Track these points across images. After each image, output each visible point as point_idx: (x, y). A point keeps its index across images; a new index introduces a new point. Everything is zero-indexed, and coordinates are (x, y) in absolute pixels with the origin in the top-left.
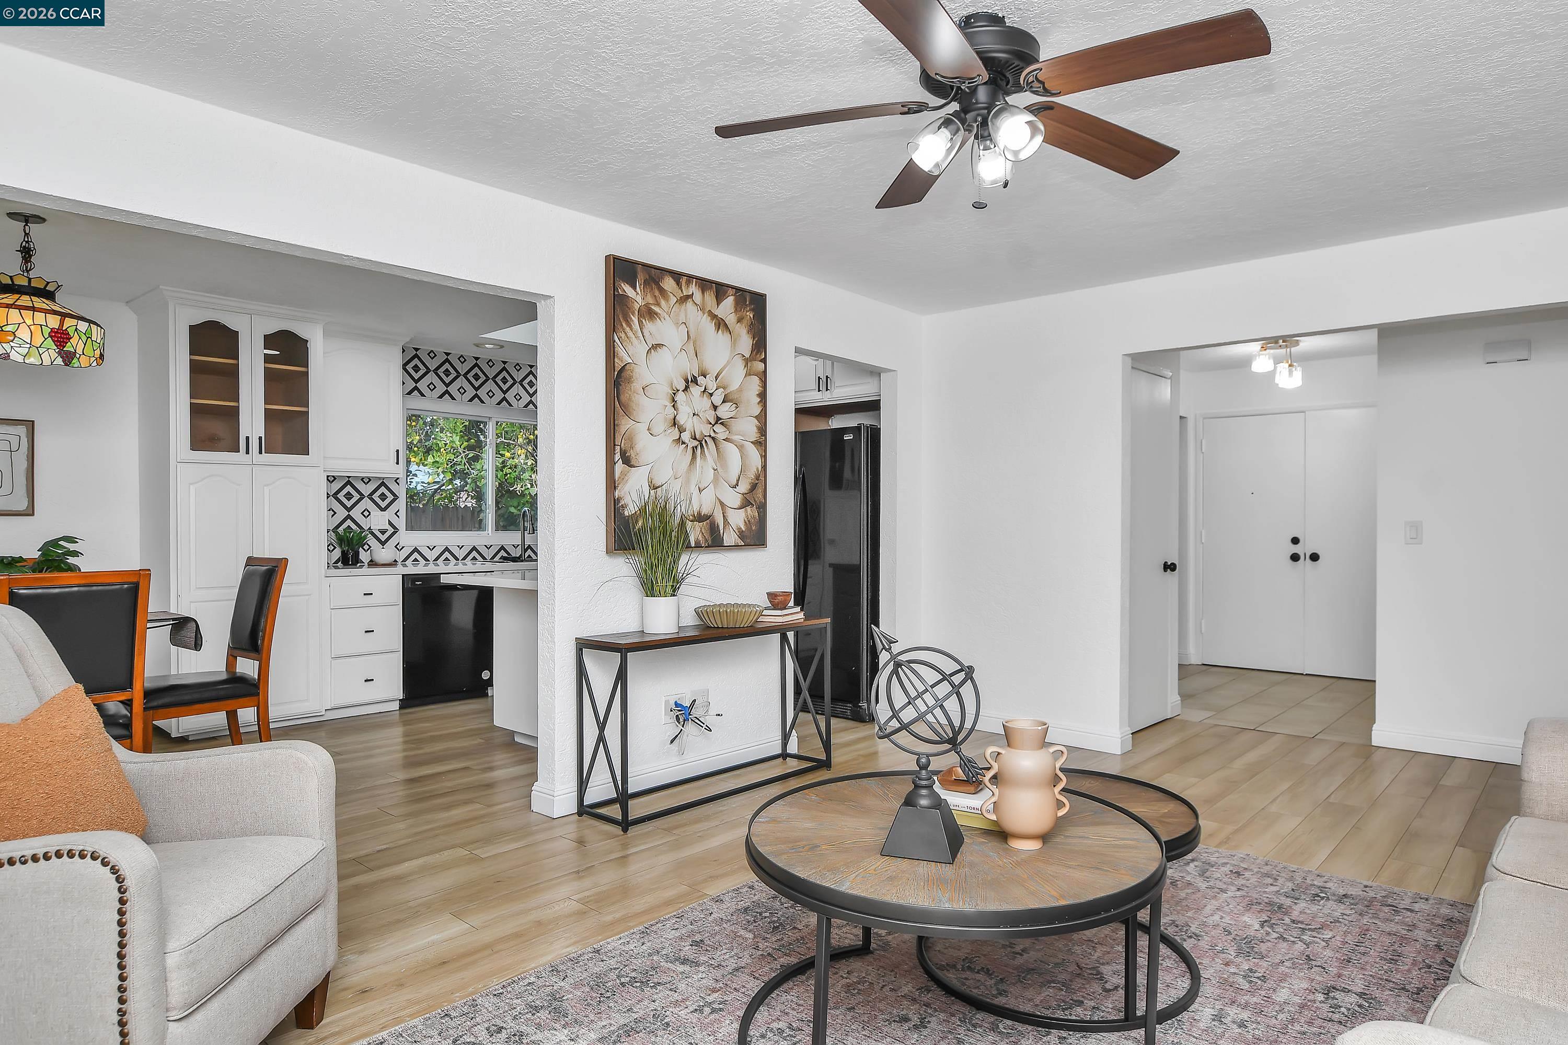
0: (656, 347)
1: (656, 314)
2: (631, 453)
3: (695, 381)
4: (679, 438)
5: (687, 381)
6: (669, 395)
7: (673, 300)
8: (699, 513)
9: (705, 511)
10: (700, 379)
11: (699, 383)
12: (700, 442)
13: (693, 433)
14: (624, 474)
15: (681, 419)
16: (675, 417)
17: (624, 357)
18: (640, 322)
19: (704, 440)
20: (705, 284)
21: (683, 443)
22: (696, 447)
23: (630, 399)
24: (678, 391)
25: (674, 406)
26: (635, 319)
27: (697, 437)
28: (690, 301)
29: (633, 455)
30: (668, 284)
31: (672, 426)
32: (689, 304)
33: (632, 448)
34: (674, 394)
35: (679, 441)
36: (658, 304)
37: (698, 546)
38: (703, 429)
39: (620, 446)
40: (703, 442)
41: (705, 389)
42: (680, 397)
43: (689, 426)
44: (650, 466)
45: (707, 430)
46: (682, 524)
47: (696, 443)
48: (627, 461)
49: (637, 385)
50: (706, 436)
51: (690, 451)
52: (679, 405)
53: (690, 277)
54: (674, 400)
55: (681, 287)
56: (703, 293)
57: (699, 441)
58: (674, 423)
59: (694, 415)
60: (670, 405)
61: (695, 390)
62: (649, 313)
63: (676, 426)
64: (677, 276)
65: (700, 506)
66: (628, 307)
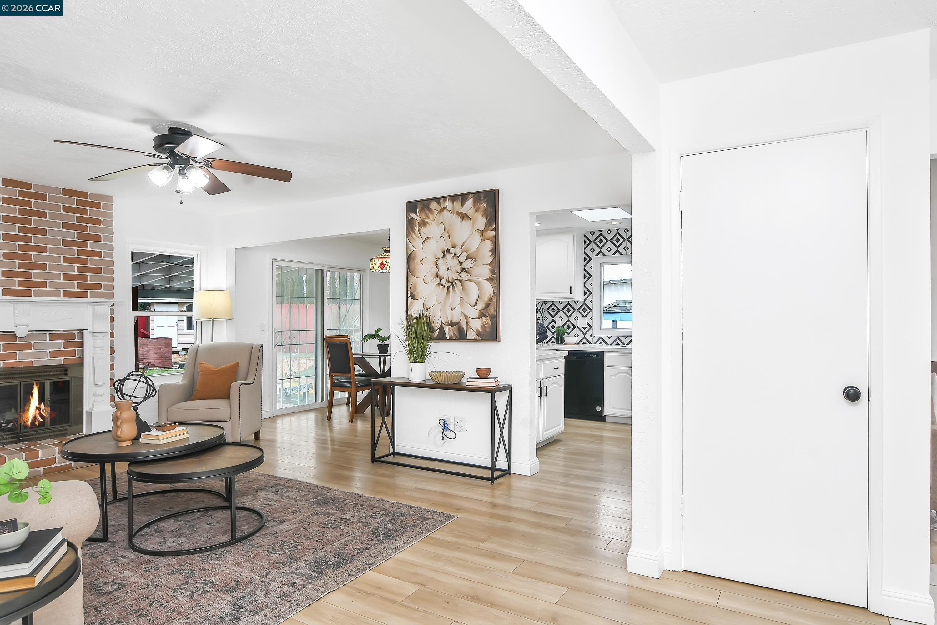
0: (426, 239)
1: (427, 223)
2: (414, 293)
3: (448, 251)
4: (440, 283)
5: (444, 252)
6: (434, 261)
7: (436, 212)
8: (451, 322)
9: (455, 320)
10: (452, 250)
11: (451, 252)
12: (452, 284)
13: (448, 279)
14: (412, 303)
15: (441, 273)
16: (437, 272)
17: (411, 248)
18: (419, 229)
19: (454, 282)
20: (453, 198)
21: (442, 285)
22: (450, 286)
23: (414, 267)
24: (439, 258)
25: (436, 267)
26: (416, 229)
27: (450, 281)
28: (445, 211)
29: (416, 294)
30: (434, 205)
31: (436, 277)
32: (445, 212)
33: (415, 290)
34: (437, 261)
35: (440, 284)
36: (428, 218)
37: (451, 339)
38: (453, 276)
39: (410, 290)
40: (454, 283)
41: (455, 254)
42: (440, 262)
43: (445, 277)
44: (424, 298)
45: (456, 276)
46: (441, 327)
47: (449, 284)
48: (413, 297)
49: (418, 260)
50: (455, 280)
51: (446, 289)
52: (439, 266)
53: (445, 198)
54: (437, 264)
55: (440, 205)
56: (453, 203)
57: (451, 283)
58: (437, 275)
59: (448, 269)
60: (434, 267)
61: (449, 256)
62: (424, 223)
63: (438, 277)
64: (437, 200)
65: (452, 317)
66: (412, 224)
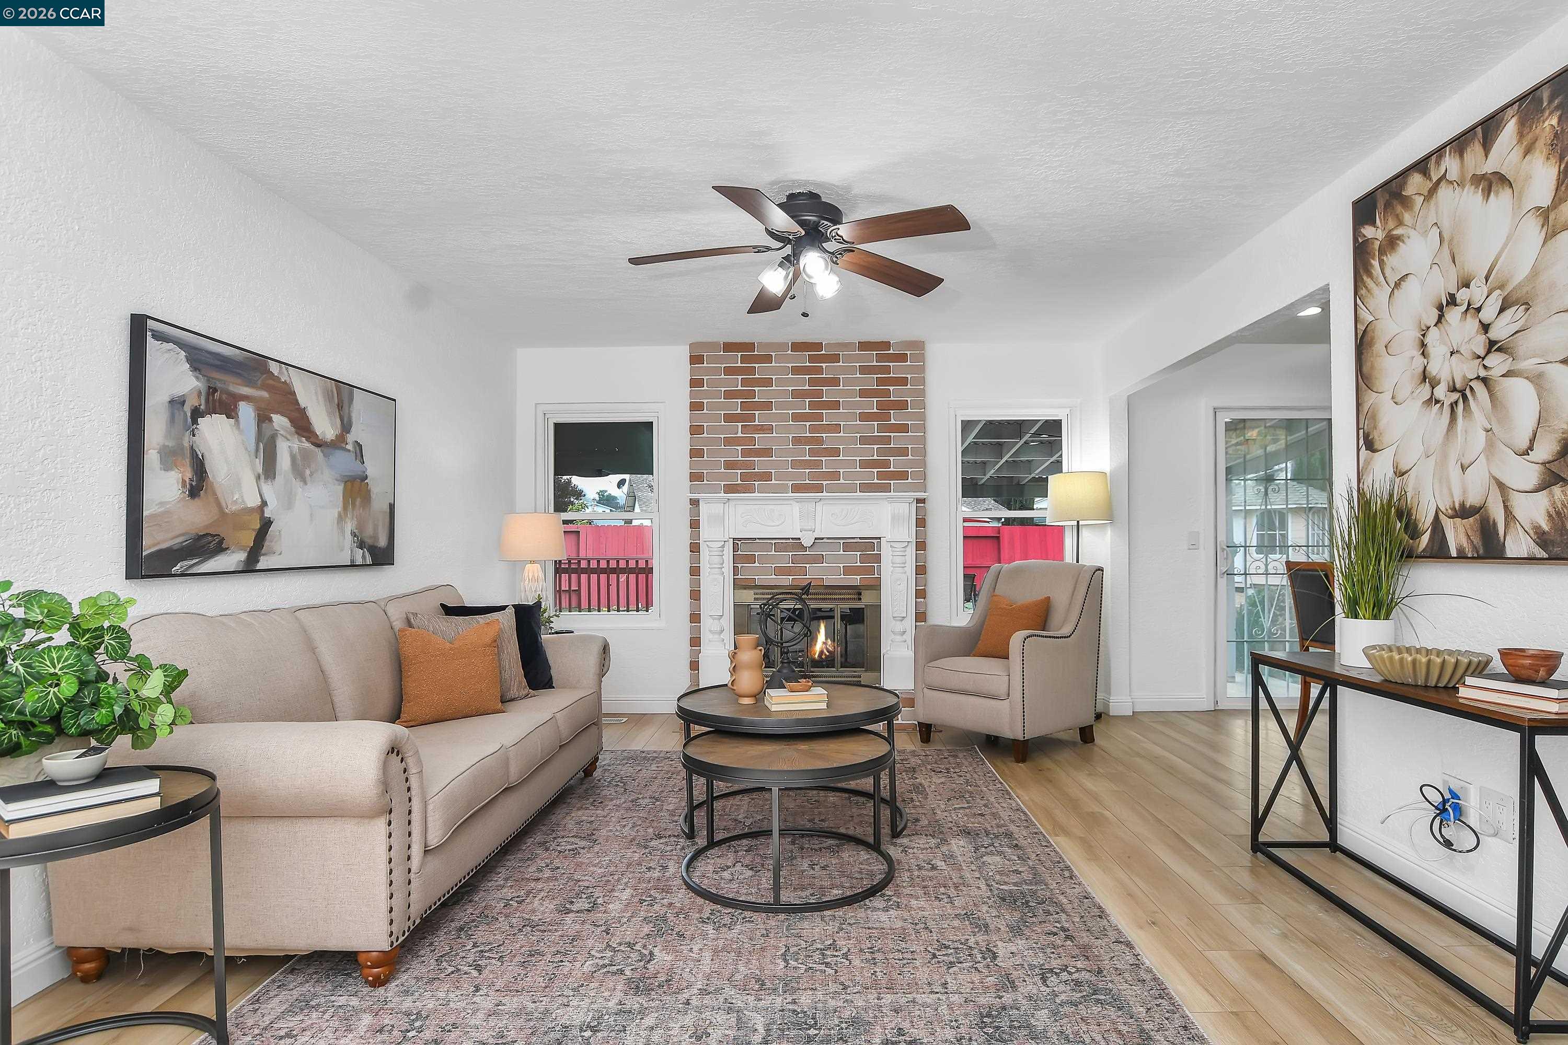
0: (1397, 285)
1: (1399, 238)
2: (1375, 435)
3: (1452, 301)
4: (1432, 397)
5: (1440, 308)
6: (1417, 339)
7: (1419, 200)
8: (1462, 505)
9: (1473, 500)
10: (1463, 295)
11: (1458, 301)
12: (1462, 392)
13: (1451, 383)
14: (1368, 462)
15: (1433, 370)
16: (1425, 367)
17: (1366, 317)
18: (1382, 263)
19: (1468, 387)
20: (1459, 143)
21: (1437, 402)
22: (1456, 403)
23: (1372, 367)
24: (1428, 328)
25: (1423, 354)
26: (1375, 263)
27: (1458, 386)
28: (1443, 184)
29: (1376, 437)
30: (1416, 183)
31: (1421, 383)
32: (1444, 192)
33: (1375, 428)
34: (1423, 335)
35: (1433, 401)
36: (1400, 223)
37: (1462, 556)
38: (1465, 369)
39: (1363, 429)
40: (1468, 392)
41: (1469, 305)
42: (1433, 336)
43: (1445, 377)
44: (1395, 446)
45: (1472, 369)
46: (1437, 524)
47: (1456, 396)
48: (1370, 445)
49: (1379, 347)
50: (1471, 380)
51: (1447, 410)
52: (1431, 349)
53: (1440, 151)
54: (1423, 345)
55: (1429, 175)
56: (1461, 156)
57: (1459, 392)
58: (1425, 376)
59: (1452, 353)
60: (1417, 353)
61: (1454, 315)
62: (1392, 242)
63: (1427, 380)
64: (1421, 166)
65: (1464, 492)
66: (1368, 253)
